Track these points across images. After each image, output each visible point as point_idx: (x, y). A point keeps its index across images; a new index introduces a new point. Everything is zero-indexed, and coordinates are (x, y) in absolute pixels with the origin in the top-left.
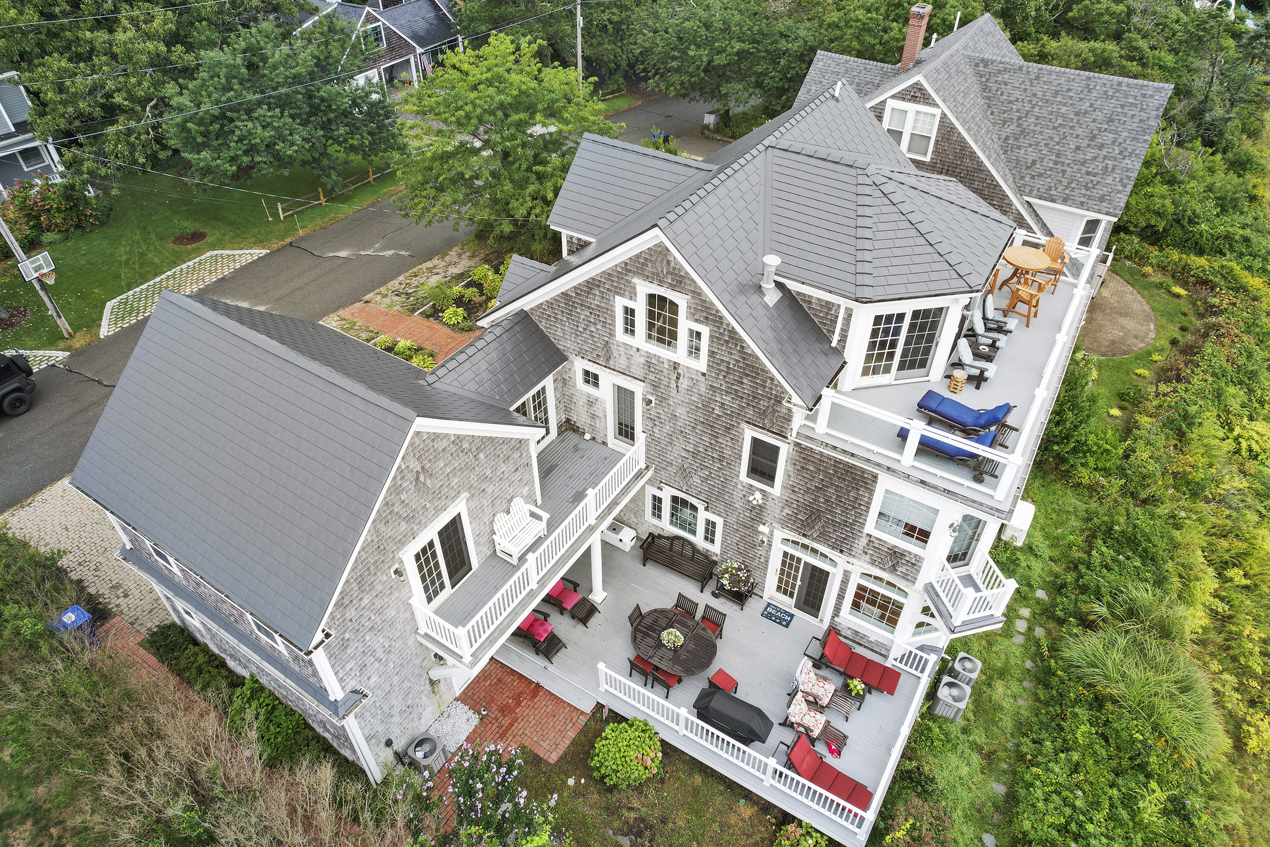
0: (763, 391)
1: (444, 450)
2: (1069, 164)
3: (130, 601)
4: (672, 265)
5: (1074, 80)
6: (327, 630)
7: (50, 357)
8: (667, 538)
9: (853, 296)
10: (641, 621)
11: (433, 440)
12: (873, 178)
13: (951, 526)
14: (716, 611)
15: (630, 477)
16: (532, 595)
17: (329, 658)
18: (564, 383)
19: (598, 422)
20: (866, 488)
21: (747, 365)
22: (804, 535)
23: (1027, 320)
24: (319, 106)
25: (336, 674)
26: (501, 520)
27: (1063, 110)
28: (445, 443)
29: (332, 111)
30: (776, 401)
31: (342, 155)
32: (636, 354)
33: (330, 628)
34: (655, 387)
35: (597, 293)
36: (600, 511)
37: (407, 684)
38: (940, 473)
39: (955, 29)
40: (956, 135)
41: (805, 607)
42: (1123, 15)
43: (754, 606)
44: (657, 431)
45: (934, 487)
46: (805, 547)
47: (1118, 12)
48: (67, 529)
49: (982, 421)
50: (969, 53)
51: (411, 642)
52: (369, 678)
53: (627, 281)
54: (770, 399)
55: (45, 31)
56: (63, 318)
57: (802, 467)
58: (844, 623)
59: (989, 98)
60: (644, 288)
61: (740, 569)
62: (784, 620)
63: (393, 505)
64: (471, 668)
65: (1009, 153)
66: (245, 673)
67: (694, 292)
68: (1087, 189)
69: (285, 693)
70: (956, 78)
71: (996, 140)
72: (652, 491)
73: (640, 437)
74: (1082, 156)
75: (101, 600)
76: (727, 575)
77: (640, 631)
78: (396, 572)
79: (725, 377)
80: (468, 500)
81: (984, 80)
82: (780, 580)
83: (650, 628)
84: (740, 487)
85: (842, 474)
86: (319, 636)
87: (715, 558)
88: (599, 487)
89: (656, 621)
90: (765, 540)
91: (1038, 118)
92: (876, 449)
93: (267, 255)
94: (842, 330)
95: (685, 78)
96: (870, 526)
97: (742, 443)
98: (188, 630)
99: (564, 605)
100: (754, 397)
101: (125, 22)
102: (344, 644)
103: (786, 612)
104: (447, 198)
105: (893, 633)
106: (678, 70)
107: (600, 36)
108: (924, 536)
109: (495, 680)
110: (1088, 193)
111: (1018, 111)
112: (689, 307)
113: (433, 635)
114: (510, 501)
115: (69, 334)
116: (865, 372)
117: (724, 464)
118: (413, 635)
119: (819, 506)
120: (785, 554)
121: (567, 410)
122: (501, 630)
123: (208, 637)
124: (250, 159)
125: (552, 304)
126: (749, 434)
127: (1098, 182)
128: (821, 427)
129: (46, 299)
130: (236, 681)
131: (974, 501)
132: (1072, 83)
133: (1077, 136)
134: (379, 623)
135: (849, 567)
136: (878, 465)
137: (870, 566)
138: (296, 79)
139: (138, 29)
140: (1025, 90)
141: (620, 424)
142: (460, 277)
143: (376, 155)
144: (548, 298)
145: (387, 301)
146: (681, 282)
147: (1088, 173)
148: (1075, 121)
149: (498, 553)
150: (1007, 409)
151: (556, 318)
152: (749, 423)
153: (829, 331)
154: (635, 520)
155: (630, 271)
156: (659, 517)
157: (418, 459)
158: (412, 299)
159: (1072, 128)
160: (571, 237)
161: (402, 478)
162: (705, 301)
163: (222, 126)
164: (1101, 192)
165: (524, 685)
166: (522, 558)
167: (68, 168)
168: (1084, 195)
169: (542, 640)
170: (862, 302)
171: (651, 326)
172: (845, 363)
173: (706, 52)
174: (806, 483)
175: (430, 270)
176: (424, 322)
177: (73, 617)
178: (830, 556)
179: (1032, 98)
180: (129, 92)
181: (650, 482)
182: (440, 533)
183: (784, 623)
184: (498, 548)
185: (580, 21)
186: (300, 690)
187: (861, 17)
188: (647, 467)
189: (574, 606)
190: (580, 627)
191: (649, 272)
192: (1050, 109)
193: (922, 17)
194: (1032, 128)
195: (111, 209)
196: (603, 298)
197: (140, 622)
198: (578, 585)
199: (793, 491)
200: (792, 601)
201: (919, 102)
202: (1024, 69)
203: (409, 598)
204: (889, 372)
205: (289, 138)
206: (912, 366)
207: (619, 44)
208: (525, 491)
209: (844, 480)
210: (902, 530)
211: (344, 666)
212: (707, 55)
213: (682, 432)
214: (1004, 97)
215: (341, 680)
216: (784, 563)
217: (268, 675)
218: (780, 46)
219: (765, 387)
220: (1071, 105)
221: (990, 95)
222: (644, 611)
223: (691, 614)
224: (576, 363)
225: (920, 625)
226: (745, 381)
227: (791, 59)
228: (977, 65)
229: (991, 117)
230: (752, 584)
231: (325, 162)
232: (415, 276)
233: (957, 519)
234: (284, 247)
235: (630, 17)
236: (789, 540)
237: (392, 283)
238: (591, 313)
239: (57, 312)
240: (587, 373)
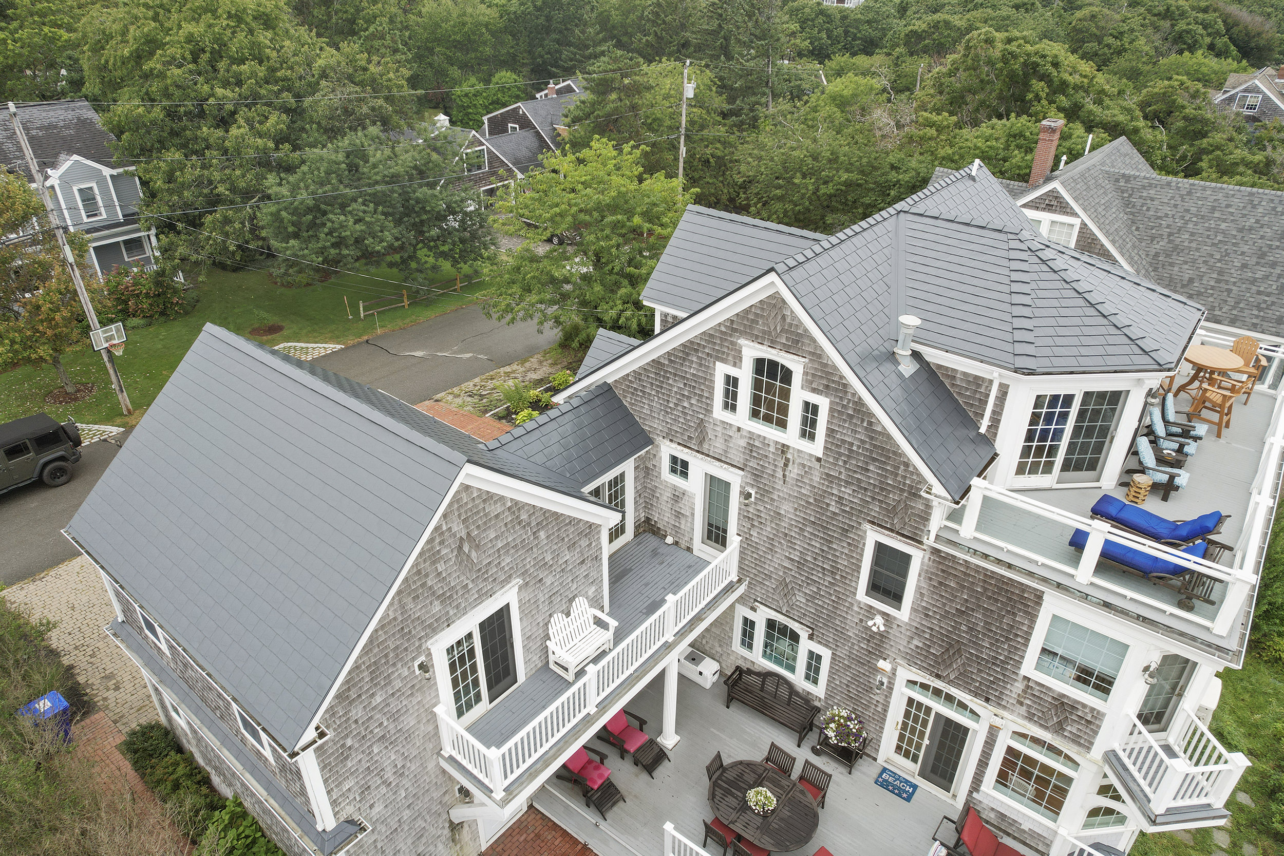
0: (894, 480)
1: (497, 516)
2: (1234, 283)
3: (120, 695)
4: (788, 320)
5: (1233, 196)
6: (323, 727)
7: (104, 432)
8: (758, 674)
9: (1012, 366)
10: (722, 774)
11: (484, 501)
12: (1028, 244)
13: (1146, 669)
14: (819, 769)
15: (719, 589)
16: (588, 720)
17: (322, 769)
18: (646, 471)
19: (683, 522)
20: (1026, 612)
21: (875, 446)
22: (938, 676)
23: (1219, 429)
24: (413, 206)
25: (328, 792)
26: (558, 623)
27: (1223, 226)
28: (499, 508)
29: (426, 212)
30: (910, 493)
31: (431, 260)
32: (737, 435)
33: (327, 727)
34: (757, 476)
35: (695, 359)
36: (680, 625)
37: (420, 823)
38: (1130, 594)
39: (1086, 153)
40: (1098, 247)
41: (933, 776)
42: (1261, 165)
43: (866, 770)
44: (755, 534)
45: (1124, 613)
46: (937, 692)
47: (1256, 161)
48: (73, 608)
49: (1184, 532)
50: (1108, 169)
51: (431, 766)
52: (371, 806)
53: (732, 343)
54: (902, 490)
55: (168, 129)
56: (125, 394)
57: (941, 583)
58: (985, 801)
59: (1132, 214)
60: (751, 351)
61: (849, 719)
62: (905, 791)
63: (427, 575)
64: (502, 807)
65: (1160, 270)
66: (226, 791)
67: (813, 354)
68: (1260, 309)
69: (269, 822)
70: (1095, 190)
71: (1143, 257)
72: (743, 611)
73: (734, 540)
74: (1250, 274)
75: (88, 691)
76: (833, 725)
77: (720, 787)
78: (421, 666)
79: (845, 462)
80: (520, 588)
81: (1126, 195)
82: (901, 738)
83: (732, 783)
84: (856, 608)
85: (994, 593)
86: (310, 734)
87: (817, 704)
88: (681, 593)
89: (741, 776)
90: (885, 680)
91: (1192, 234)
92: (1041, 559)
93: (342, 349)
94: (994, 412)
95: (789, 207)
96: (1029, 667)
97: (863, 550)
98: (174, 734)
99: (627, 746)
100: (882, 489)
101: (241, 122)
102: (344, 754)
103: (907, 781)
104: (534, 298)
105: (1055, 822)
106: (781, 199)
107: (702, 170)
108: (1104, 685)
109: (532, 835)
110: (1262, 314)
111: (1168, 226)
112: (805, 373)
113: (459, 758)
114: (571, 600)
115: (129, 411)
116: (1020, 470)
117: (838, 577)
118: (435, 756)
119: (960, 636)
120: (911, 701)
121: (648, 506)
122: (545, 761)
123: (194, 742)
124: (337, 251)
125: (640, 374)
126: (872, 537)
127: (1273, 303)
128: (967, 530)
129: (111, 371)
130: (215, 803)
131: (1182, 634)
132: (1232, 199)
133: (1243, 253)
134: (392, 732)
135: (997, 722)
136: (1045, 580)
137: (1025, 723)
138: (394, 179)
139: (252, 127)
140: (1176, 206)
141: (710, 525)
142: (539, 382)
143: (465, 263)
144: (635, 367)
145: (459, 401)
146: (798, 342)
147: (1259, 293)
148: (1239, 237)
149: (552, 666)
150: (1218, 519)
151: (644, 392)
152: (873, 523)
153: (976, 414)
154: (719, 649)
155: (735, 330)
156: (750, 646)
157: (464, 521)
158: (485, 401)
159: (1234, 244)
160: (666, 315)
161: (442, 543)
162: (826, 365)
163: (315, 217)
164: (1277, 313)
165: (567, 846)
166: (580, 673)
167: (162, 254)
168: (1257, 317)
169: (596, 787)
170: (1024, 374)
171: (756, 400)
172: (996, 455)
173: (813, 180)
174: (944, 604)
175: (507, 374)
176: (495, 424)
177: (48, 704)
178: (971, 705)
179: (1185, 214)
180: (232, 184)
181: (741, 600)
182: (482, 626)
183: (905, 795)
184: (552, 658)
185: (683, 150)
186: (283, 813)
187: (979, 144)
188: (740, 581)
189: (638, 750)
190: (645, 776)
191: (759, 330)
192: (1206, 225)
193: (1053, 130)
194: (1186, 244)
195: (198, 301)
196: (701, 365)
197: (124, 721)
198: (645, 722)
199: (927, 615)
200: (916, 768)
201: (1055, 212)
202: (1173, 184)
203: (435, 705)
204: (1051, 473)
205: (380, 234)
206: (1078, 467)
207: (721, 179)
208: (591, 591)
209: (997, 600)
210: (1074, 672)
211: (340, 783)
212: (813, 184)
213: (786, 535)
214: (1151, 213)
215: (334, 803)
216: (907, 714)
217: (253, 795)
218: (890, 177)
219: (897, 475)
220: (1232, 221)
221: (1133, 210)
222: (726, 761)
223: (786, 771)
224: (663, 448)
225: (1094, 813)
226: (871, 468)
227: (902, 190)
228: (1117, 180)
229: (1137, 233)
230: (865, 739)
231: (414, 265)
232: (492, 379)
233: (1155, 660)
234: (360, 344)
235: (733, 153)
236: (915, 683)
237: (466, 384)
238: (685, 384)
239: (120, 386)
240: (674, 459)
